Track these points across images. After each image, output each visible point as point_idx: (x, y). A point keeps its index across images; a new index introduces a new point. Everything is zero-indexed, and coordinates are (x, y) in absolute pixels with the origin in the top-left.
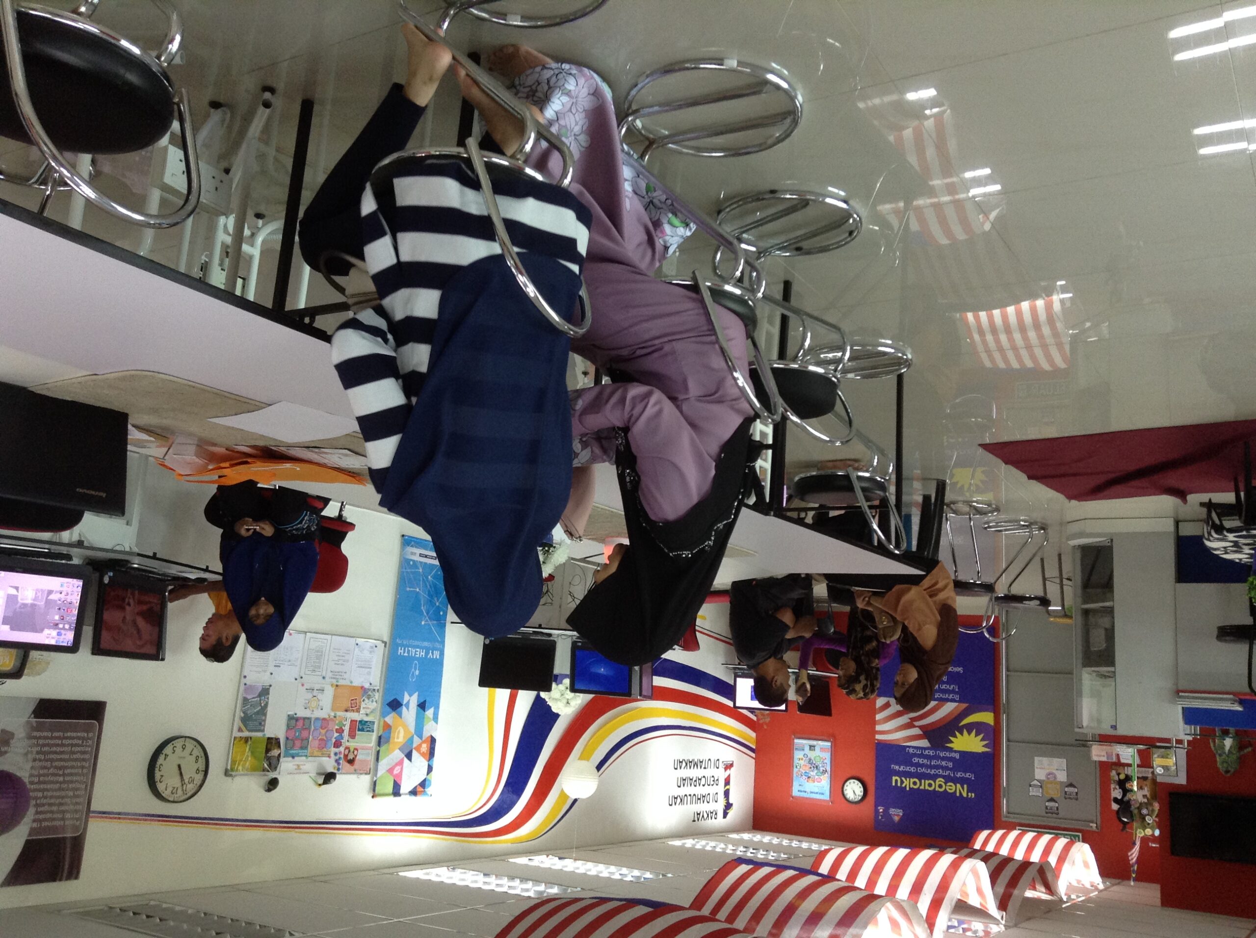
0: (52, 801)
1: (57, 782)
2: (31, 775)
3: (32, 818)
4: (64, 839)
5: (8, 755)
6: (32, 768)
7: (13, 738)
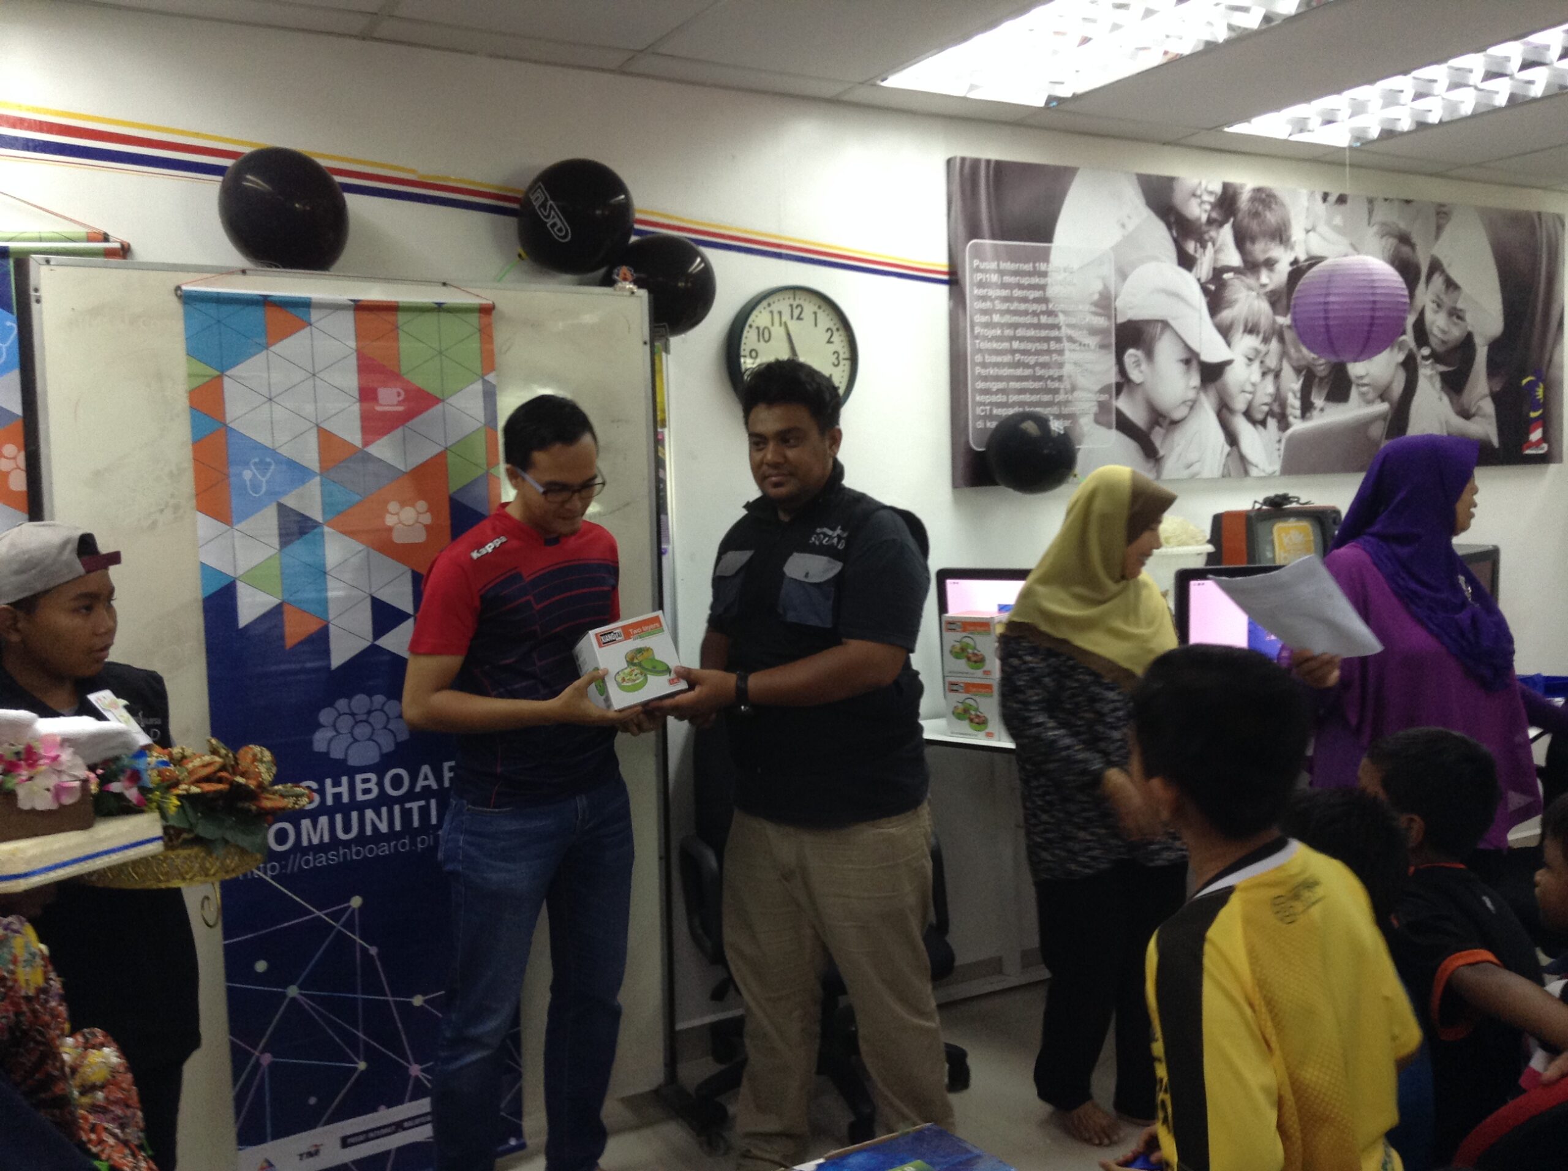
0: (1023, 307)
1: (1022, 339)
3: (1049, 280)
4: (994, 237)
5: (1097, 387)
6: (1061, 365)
7: (1096, 415)
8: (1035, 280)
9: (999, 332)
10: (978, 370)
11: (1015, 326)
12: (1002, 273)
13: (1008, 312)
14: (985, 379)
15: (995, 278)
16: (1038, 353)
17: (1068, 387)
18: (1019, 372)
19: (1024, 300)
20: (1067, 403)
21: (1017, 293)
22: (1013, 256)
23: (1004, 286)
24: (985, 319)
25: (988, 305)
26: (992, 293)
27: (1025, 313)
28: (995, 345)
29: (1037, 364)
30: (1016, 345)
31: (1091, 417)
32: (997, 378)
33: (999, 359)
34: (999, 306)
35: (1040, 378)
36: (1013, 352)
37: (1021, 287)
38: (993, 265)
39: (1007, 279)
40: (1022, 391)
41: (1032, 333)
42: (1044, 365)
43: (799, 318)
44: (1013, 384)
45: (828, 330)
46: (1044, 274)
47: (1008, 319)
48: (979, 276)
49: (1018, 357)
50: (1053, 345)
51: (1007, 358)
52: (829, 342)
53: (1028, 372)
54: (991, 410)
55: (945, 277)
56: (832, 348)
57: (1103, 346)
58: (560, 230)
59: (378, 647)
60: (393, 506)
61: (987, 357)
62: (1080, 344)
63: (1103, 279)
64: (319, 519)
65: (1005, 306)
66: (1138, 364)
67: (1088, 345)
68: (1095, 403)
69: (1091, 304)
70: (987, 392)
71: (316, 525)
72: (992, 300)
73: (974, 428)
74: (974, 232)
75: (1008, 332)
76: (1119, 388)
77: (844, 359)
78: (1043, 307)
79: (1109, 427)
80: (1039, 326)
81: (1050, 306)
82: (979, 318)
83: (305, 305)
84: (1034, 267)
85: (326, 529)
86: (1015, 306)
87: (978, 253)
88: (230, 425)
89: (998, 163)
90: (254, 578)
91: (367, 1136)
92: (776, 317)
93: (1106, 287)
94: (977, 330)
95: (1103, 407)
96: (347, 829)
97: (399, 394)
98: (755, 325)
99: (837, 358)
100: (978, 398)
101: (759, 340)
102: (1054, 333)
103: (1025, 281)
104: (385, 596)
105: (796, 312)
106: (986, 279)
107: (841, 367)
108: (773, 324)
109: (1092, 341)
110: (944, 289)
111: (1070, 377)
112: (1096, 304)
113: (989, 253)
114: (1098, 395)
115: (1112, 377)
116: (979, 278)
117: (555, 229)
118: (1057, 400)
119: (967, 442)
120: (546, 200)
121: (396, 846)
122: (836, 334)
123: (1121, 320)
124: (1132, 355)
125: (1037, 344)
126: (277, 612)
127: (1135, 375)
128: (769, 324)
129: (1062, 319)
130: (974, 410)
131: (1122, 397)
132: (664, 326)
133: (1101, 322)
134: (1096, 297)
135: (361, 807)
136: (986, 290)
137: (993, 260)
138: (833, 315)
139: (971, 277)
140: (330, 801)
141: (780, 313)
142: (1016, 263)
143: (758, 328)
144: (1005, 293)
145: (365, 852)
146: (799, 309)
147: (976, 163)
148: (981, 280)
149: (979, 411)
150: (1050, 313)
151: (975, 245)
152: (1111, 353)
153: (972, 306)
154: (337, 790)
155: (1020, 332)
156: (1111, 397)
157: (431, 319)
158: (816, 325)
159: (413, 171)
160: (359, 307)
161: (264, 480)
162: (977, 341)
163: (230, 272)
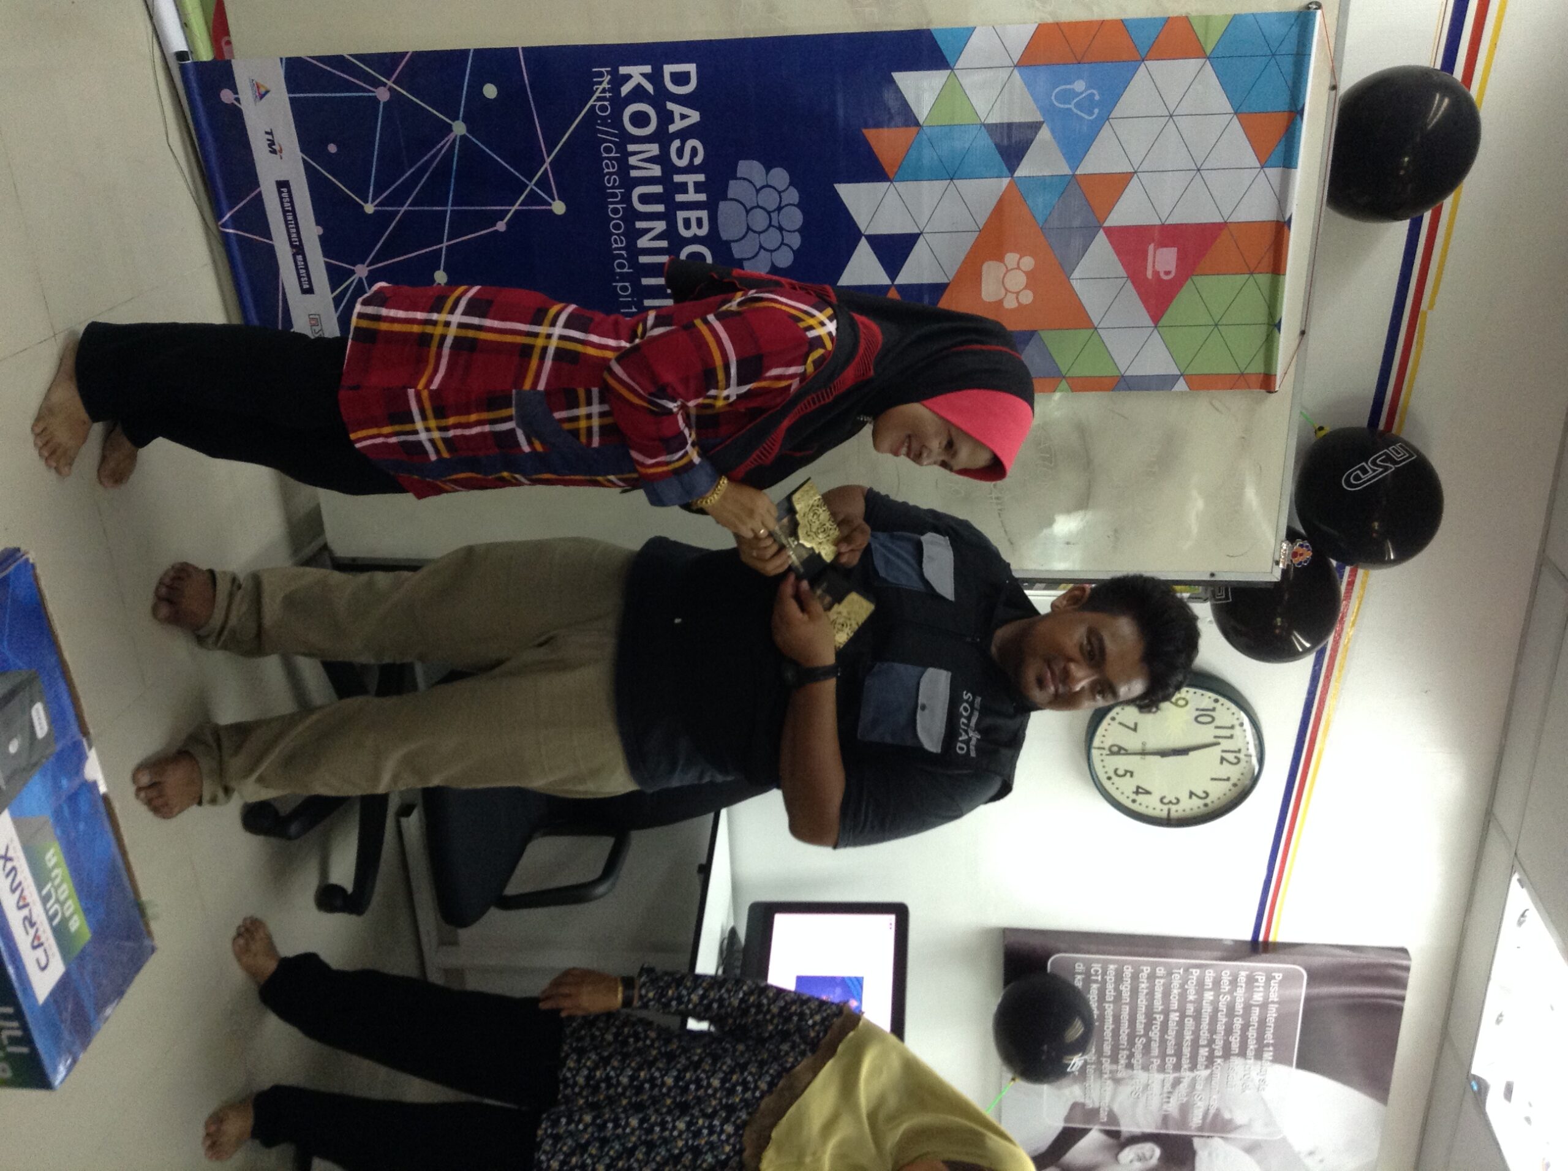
0: (1221, 1028)
1: (1181, 1024)
2: (1162, 1069)
3: (1251, 1061)
4: (1308, 1000)
5: (1116, 1109)
6: (1146, 1068)
7: (1083, 1105)
8: (1252, 1045)
9: (1191, 997)
10: (1146, 970)
11: (1198, 1017)
12: (1264, 1006)
13: (1216, 1010)
14: (1135, 977)
15: (1258, 997)
16: (1163, 1042)
17: (1119, 1075)
18: (1141, 1018)
19: (1229, 1031)
20: (1100, 1072)
21: (1238, 1023)
22: (1283, 1020)
23: (1248, 1008)
24: (1209, 982)
25: (1226, 987)
26: (1240, 993)
27: (1213, 1031)
28: (1175, 991)
29: (1149, 1040)
30: (1174, 1017)
31: (1082, 1100)
32: (1135, 992)
33: (1158, 995)
34: (1224, 1000)
35: (1131, 1043)
36: (1166, 1013)
37: (1245, 1028)
38: (1274, 996)
39: (1256, 1011)
40: (1117, 1019)
41: (1188, 1036)
42: (1147, 1048)
43: (1223, 759)
44: (1126, 1011)
45: (1207, 794)
46: (1259, 1056)
47: (1207, 1009)
48: (1261, 979)
49: (1160, 1018)
50: (1171, 1061)
51: (1158, 1005)
52: (1192, 794)
53: (1140, 1028)
54: (1096, 981)
55: (1261, 938)
56: (1184, 797)
57: (1165, 1119)
58: (1357, 478)
59: (859, 240)
60: (1028, 262)
61: (1162, 981)
62: (1170, 1093)
63: (1248, 1126)
64: (1019, 173)
65: (1222, 1007)
66: (1141, 1158)
67: (1168, 1102)
68: (1097, 1105)
69: (1218, 1110)
70: (1119, 978)
71: (1012, 169)
72: (1231, 992)
73: (1077, 960)
74: (1316, 976)
75: (1190, 1009)
76: (1114, 1134)
77: (1169, 811)
78: (1218, 1053)
79: (1067, 1119)
80: (1195, 1045)
81: (1219, 1061)
82: (1210, 975)
83: (1288, 161)
84: (1268, 1045)
85: (1006, 181)
86: (1222, 1019)
87: (1289, 979)
88: (1142, 68)
89: (1400, 1010)
90: (952, 93)
91: (289, 212)
92: (1227, 733)
93: (1237, 1128)
94: (1196, 972)
95: (1092, 1114)
96: (645, 199)
97: (1167, 273)
98: (1218, 706)
99: (1170, 802)
100: (1112, 967)
101: (1197, 710)
102: (1186, 1063)
103: (1252, 1033)
104: (919, 250)
105: (1230, 757)
106: (1258, 987)
107: (1159, 806)
108: (1217, 727)
109: (1173, 1107)
110: (1248, 937)
111: (1131, 1078)
112: (1217, 1114)
113: (1292, 992)
114: (1107, 1109)
115: (1127, 1127)
116: (1259, 978)
117: (1358, 472)
118: (1104, 1060)
119: (1059, 951)
120: (1395, 462)
121: (621, 256)
122: (1201, 802)
123: (1197, 1143)
124: (1153, 1152)
125: (1173, 1042)
126: (909, 119)
127: (1128, 1154)
128: (1217, 723)
129: (1203, 1073)
130: (1098, 961)
131: (1103, 1137)
132: (1227, 598)
133: (1196, 1119)
134: (1227, 1116)
135: (669, 217)
136: (1244, 985)
137: (1279, 996)
138: (1224, 801)
139: (1261, 970)
140: (678, 178)
141: (1231, 737)
142: (1275, 1023)
143: (1214, 709)
144: (1239, 1007)
145: (616, 218)
146: (1235, 761)
147: (1402, 984)
148: (1257, 981)
149: (1097, 967)
150: (1210, 1060)
151: (1302, 976)
152: (1157, 1128)
153: (1226, 967)
154: (691, 188)
155: (1189, 1023)
156: (1103, 1124)
157: (1262, 317)
158: (1213, 779)
159: (1431, 306)
160: (1281, 227)
161: (1072, 106)
162: (1181, 971)
163: (1335, 72)
